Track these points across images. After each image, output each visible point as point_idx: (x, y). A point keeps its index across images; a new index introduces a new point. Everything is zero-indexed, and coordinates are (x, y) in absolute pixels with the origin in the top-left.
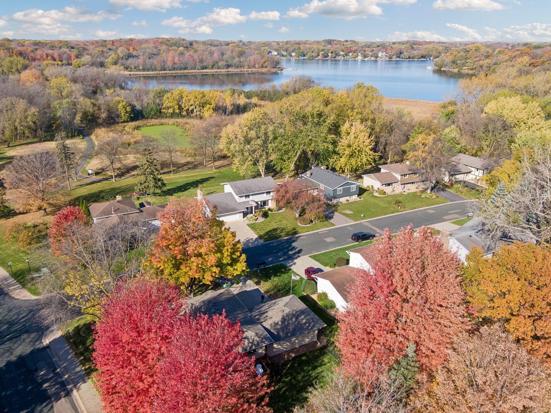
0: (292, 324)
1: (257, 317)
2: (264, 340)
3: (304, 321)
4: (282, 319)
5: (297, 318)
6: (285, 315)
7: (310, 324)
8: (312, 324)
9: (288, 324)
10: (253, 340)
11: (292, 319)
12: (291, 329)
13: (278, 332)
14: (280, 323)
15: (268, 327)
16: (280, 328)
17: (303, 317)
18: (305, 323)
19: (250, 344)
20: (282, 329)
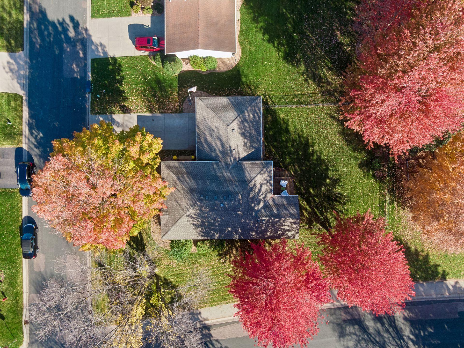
0: (251, 130)
1: (232, 160)
2: (268, 170)
3: (251, 116)
4: (242, 136)
5: (246, 121)
6: (239, 130)
7: (255, 111)
8: (256, 109)
9: (249, 133)
10: (266, 180)
11: (244, 126)
12: (255, 133)
13: (254, 148)
14: (246, 141)
15: (245, 154)
16: (251, 143)
17: (247, 114)
18: (254, 116)
19: (268, 184)
20: (252, 141)
